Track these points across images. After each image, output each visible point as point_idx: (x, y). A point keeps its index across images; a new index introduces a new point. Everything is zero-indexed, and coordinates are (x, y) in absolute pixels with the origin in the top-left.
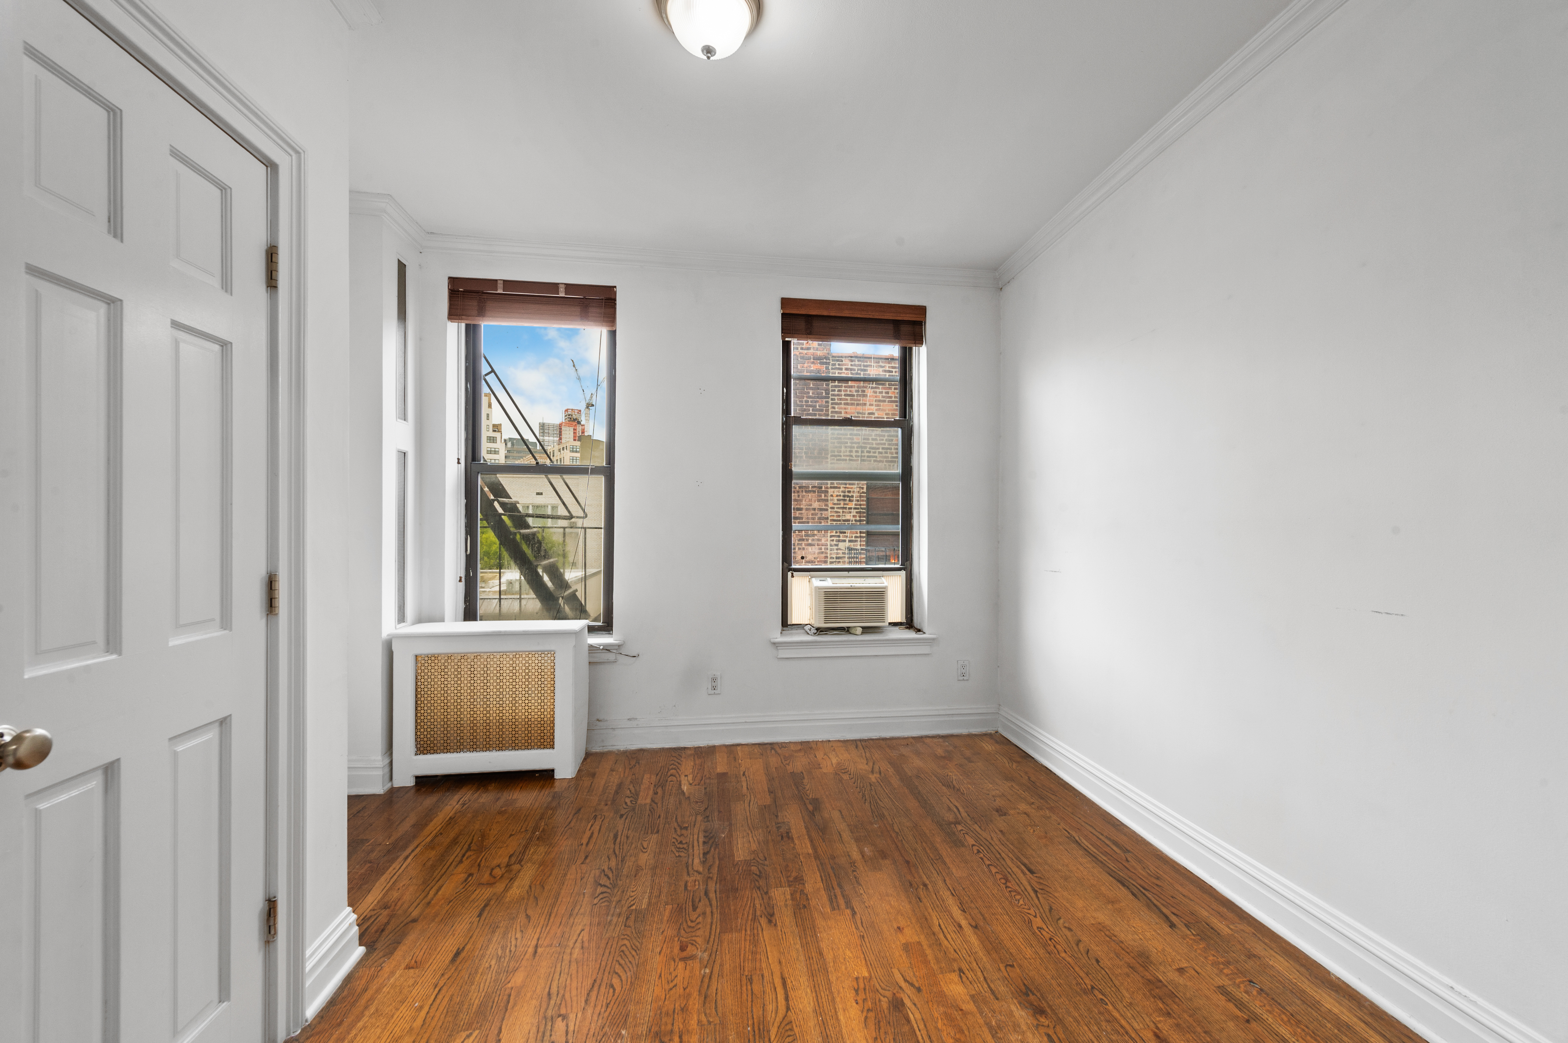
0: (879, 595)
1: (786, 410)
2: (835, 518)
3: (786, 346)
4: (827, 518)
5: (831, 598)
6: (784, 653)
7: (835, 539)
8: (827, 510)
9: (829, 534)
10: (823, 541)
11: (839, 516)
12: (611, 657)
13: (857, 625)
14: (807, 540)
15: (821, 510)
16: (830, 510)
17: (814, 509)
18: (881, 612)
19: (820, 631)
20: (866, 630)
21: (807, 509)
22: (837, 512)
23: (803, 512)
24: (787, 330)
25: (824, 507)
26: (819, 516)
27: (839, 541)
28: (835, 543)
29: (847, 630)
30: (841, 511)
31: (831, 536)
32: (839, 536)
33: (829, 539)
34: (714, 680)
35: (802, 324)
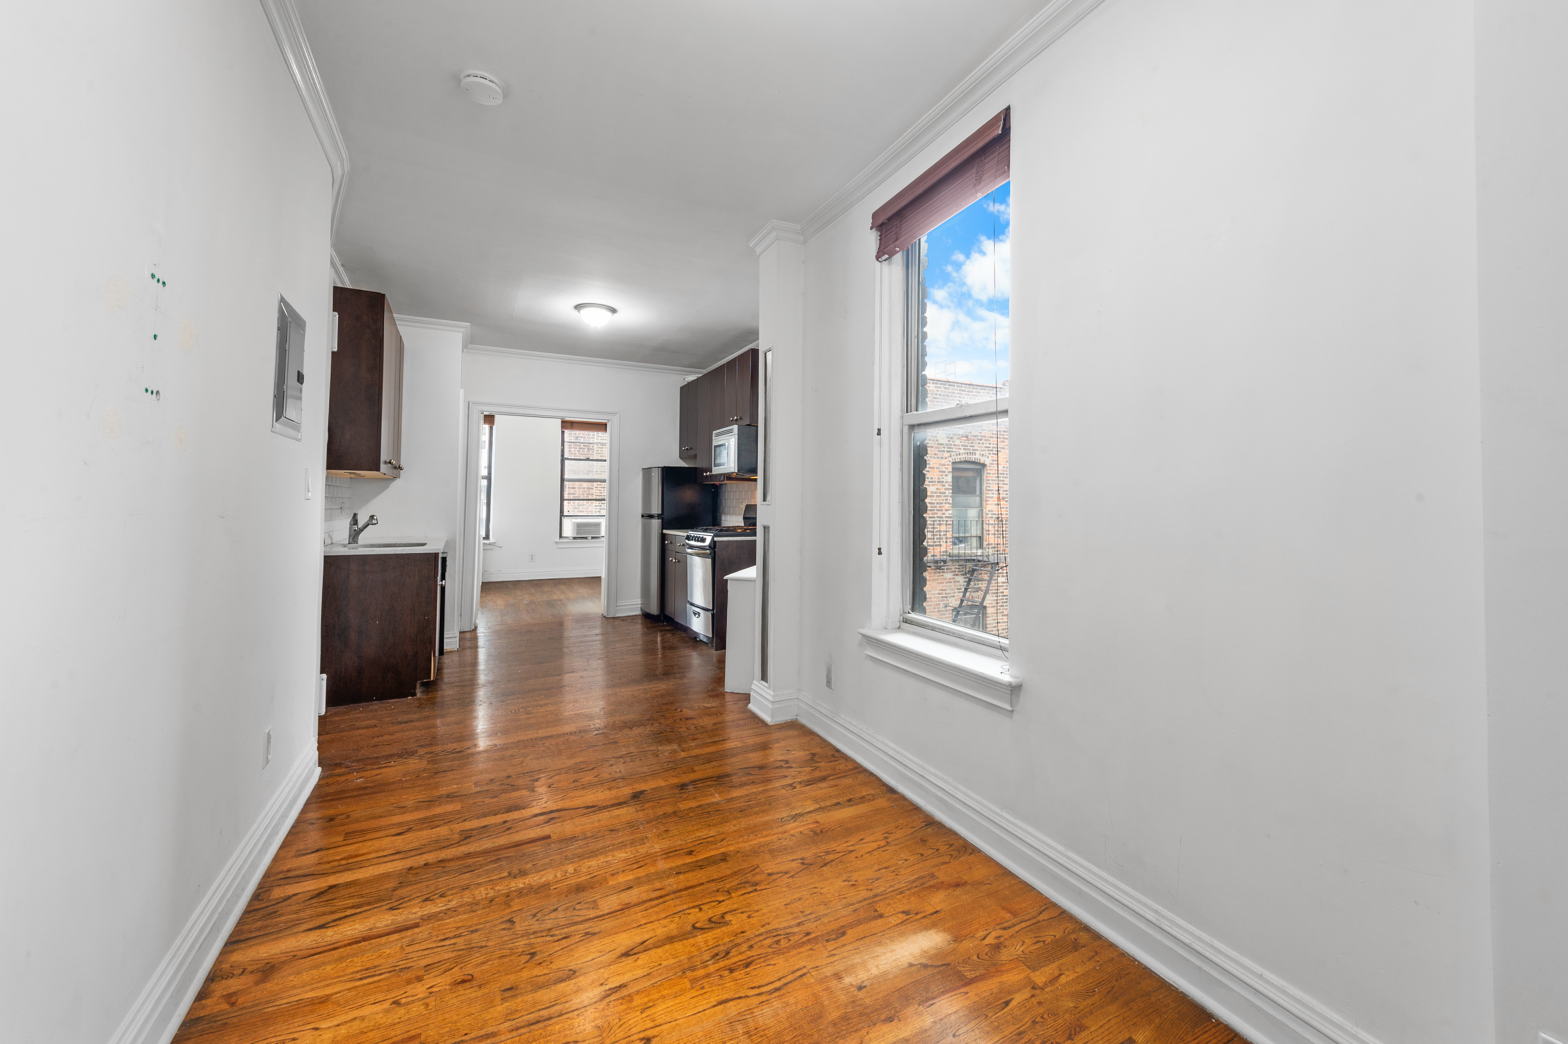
0: (598, 525)
1: (563, 455)
2: (598, 494)
3: (563, 432)
4: (593, 494)
5: (579, 526)
6: (560, 546)
7: (598, 508)
8: (593, 489)
9: (594, 505)
10: (590, 509)
11: (601, 493)
12: (491, 547)
13: (590, 536)
14: (579, 508)
15: (589, 488)
16: (595, 489)
17: (584, 488)
18: (599, 532)
19: (574, 538)
20: (593, 538)
21: (579, 488)
22: (600, 490)
23: (576, 489)
24: (563, 427)
25: (591, 487)
26: (587, 492)
27: (601, 509)
28: (598, 510)
29: (586, 538)
30: (602, 489)
31: (595, 506)
32: (601, 506)
33: (594, 508)
34: (532, 556)
35: (569, 425)
